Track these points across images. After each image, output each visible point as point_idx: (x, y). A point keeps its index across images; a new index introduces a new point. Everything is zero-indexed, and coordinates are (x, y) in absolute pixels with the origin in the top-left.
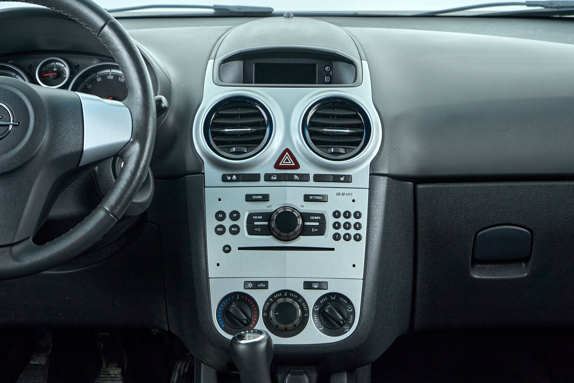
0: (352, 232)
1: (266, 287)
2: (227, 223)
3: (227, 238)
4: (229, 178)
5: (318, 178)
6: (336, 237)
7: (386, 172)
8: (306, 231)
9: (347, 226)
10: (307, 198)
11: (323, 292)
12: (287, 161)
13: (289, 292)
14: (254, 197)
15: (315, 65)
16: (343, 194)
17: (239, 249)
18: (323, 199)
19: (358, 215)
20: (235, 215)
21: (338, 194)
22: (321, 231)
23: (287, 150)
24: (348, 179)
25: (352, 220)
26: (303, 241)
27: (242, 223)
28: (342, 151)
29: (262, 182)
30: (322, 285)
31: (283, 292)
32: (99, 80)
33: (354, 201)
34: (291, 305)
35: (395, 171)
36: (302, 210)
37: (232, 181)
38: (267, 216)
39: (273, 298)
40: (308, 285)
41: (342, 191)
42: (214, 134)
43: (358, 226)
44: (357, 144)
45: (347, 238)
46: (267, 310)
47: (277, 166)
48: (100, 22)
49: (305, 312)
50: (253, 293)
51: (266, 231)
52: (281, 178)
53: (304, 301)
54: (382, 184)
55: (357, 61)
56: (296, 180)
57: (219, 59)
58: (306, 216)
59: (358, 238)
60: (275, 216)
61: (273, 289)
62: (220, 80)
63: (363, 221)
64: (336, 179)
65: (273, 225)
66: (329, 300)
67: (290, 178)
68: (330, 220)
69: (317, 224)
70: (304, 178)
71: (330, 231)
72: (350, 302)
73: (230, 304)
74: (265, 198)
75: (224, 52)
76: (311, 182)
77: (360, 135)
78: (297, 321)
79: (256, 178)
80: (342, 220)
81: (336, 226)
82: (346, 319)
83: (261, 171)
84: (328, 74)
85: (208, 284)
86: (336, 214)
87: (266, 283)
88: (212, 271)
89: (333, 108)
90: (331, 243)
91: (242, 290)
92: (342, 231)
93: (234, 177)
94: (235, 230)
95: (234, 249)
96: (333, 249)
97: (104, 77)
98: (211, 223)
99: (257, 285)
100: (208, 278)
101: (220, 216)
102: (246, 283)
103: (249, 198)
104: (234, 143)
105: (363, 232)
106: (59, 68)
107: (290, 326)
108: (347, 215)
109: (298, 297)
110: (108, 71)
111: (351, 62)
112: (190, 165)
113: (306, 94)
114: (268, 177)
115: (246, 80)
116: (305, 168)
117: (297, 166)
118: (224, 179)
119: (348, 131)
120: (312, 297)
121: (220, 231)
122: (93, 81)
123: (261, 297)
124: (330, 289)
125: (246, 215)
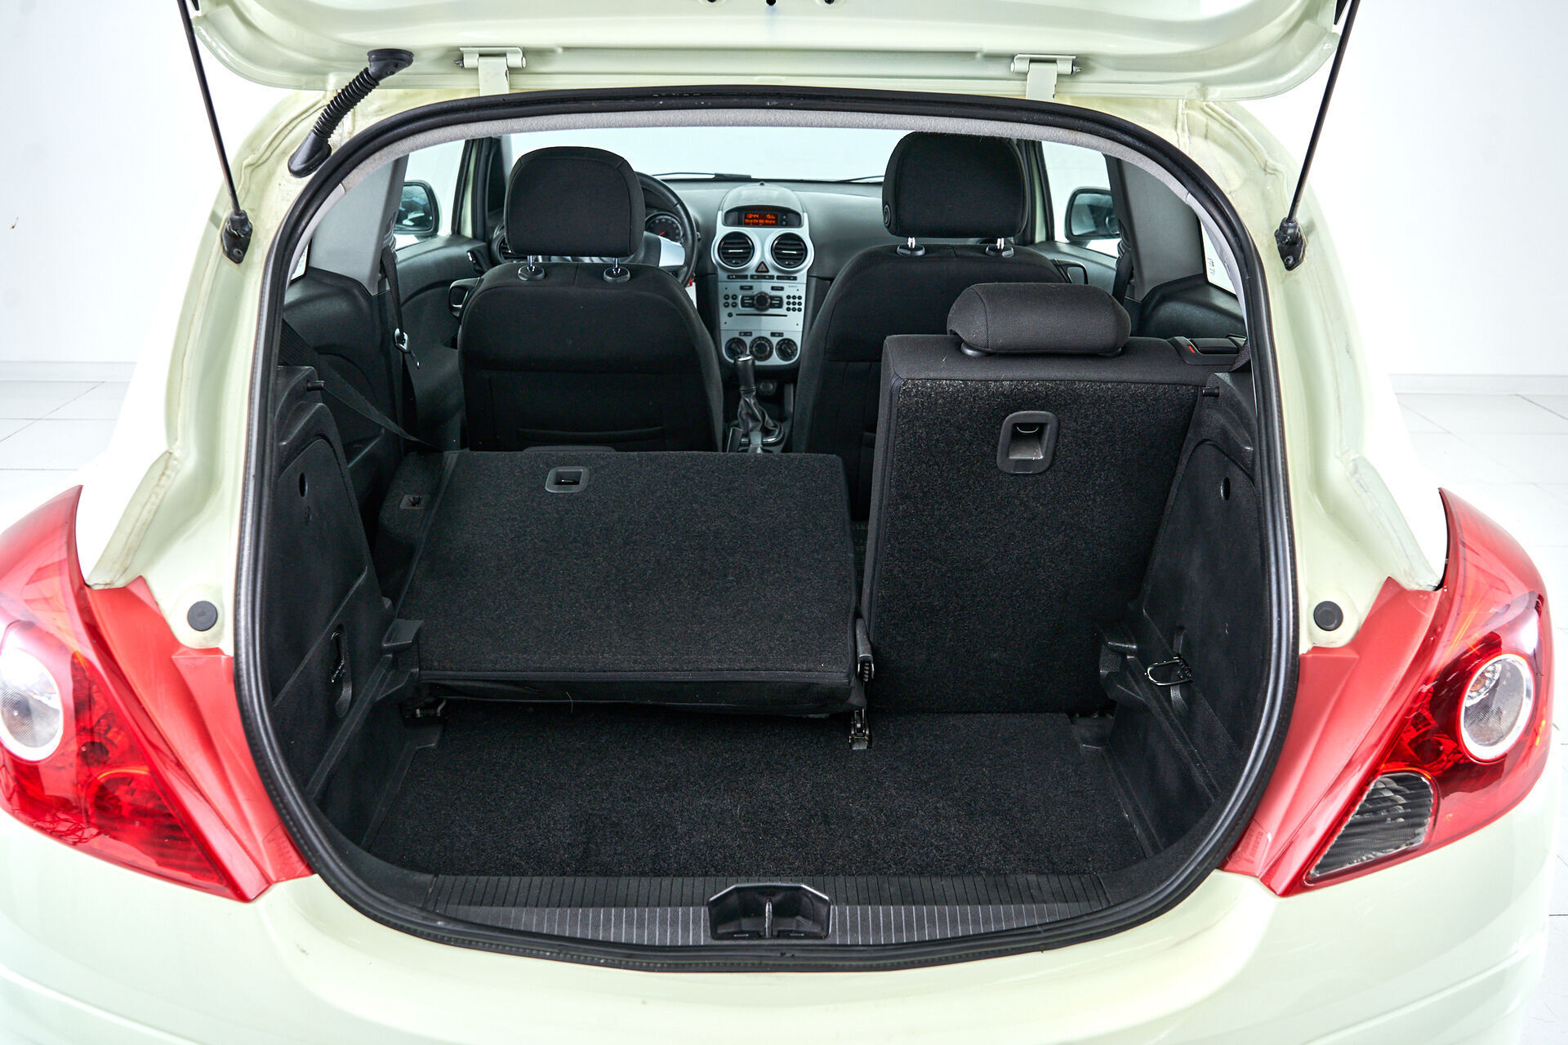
0: (797, 307)
1: (751, 335)
2: (730, 301)
3: (730, 309)
4: (731, 277)
5: (779, 278)
6: (788, 309)
7: (814, 275)
8: (772, 306)
9: (794, 303)
10: (773, 288)
11: (781, 338)
12: (762, 268)
13: (763, 338)
14: (745, 288)
15: (780, 216)
16: (793, 287)
17: (737, 315)
18: (782, 289)
19: (800, 298)
20: (735, 297)
21: (790, 287)
22: (780, 306)
23: (762, 262)
24: (795, 278)
25: (797, 301)
26: (771, 311)
27: (739, 301)
28: (792, 263)
29: (749, 279)
30: (781, 334)
31: (760, 338)
32: (657, 222)
33: (798, 290)
34: (764, 345)
35: (821, 275)
36: (771, 295)
37: (733, 278)
38: (752, 298)
39: (754, 341)
40: (773, 334)
41: (792, 285)
42: (723, 253)
43: (800, 304)
44: (800, 259)
45: (794, 310)
46: (751, 347)
47: (757, 271)
48: (676, 202)
49: (771, 349)
50: (744, 338)
51: (751, 306)
52: (759, 277)
53: (771, 342)
54: (814, 281)
55: (801, 213)
56: (767, 279)
57: (725, 211)
58: (772, 298)
59: (800, 310)
60: (756, 298)
61: (755, 335)
62: (726, 223)
63: (803, 301)
64: (789, 278)
65: (755, 302)
66: (784, 343)
67: (764, 277)
68: (785, 300)
69: (778, 302)
70: (772, 277)
71: (785, 306)
72: (795, 344)
73: (731, 345)
74: (751, 288)
75: (727, 208)
76: (775, 280)
77: (802, 254)
78: (767, 353)
79: (746, 277)
80: (791, 300)
81: (788, 303)
82: (793, 352)
83: (749, 273)
84: (784, 220)
85: (720, 333)
86: (788, 297)
87: (751, 333)
88: (723, 327)
89: (787, 240)
90: (785, 312)
91: (737, 336)
92: (791, 306)
94: (735, 305)
95: (734, 315)
96: (786, 316)
97: (660, 220)
98: (722, 301)
99: (749, 334)
100: (720, 330)
101: (726, 297)
102: (740, 333)
103: (742, 288)
104: (733, 258)
105: (803, 307)
107: (763, 355)
108: (794, 297)
109: (768, 341)
110: (662, 217)
111: (798, 214)
112: (710, 270)
113: (771, 233)
114: (752, 277)
115: (739, 224)
116: (772, 272)
117: (768, 271)
118: (729, 277)
119: (795, 252)
120: (775, 341)
121: (726, 305)
122: (654, 222)
123: (748, 340)
124: (785, 337)
125: (740, 297)
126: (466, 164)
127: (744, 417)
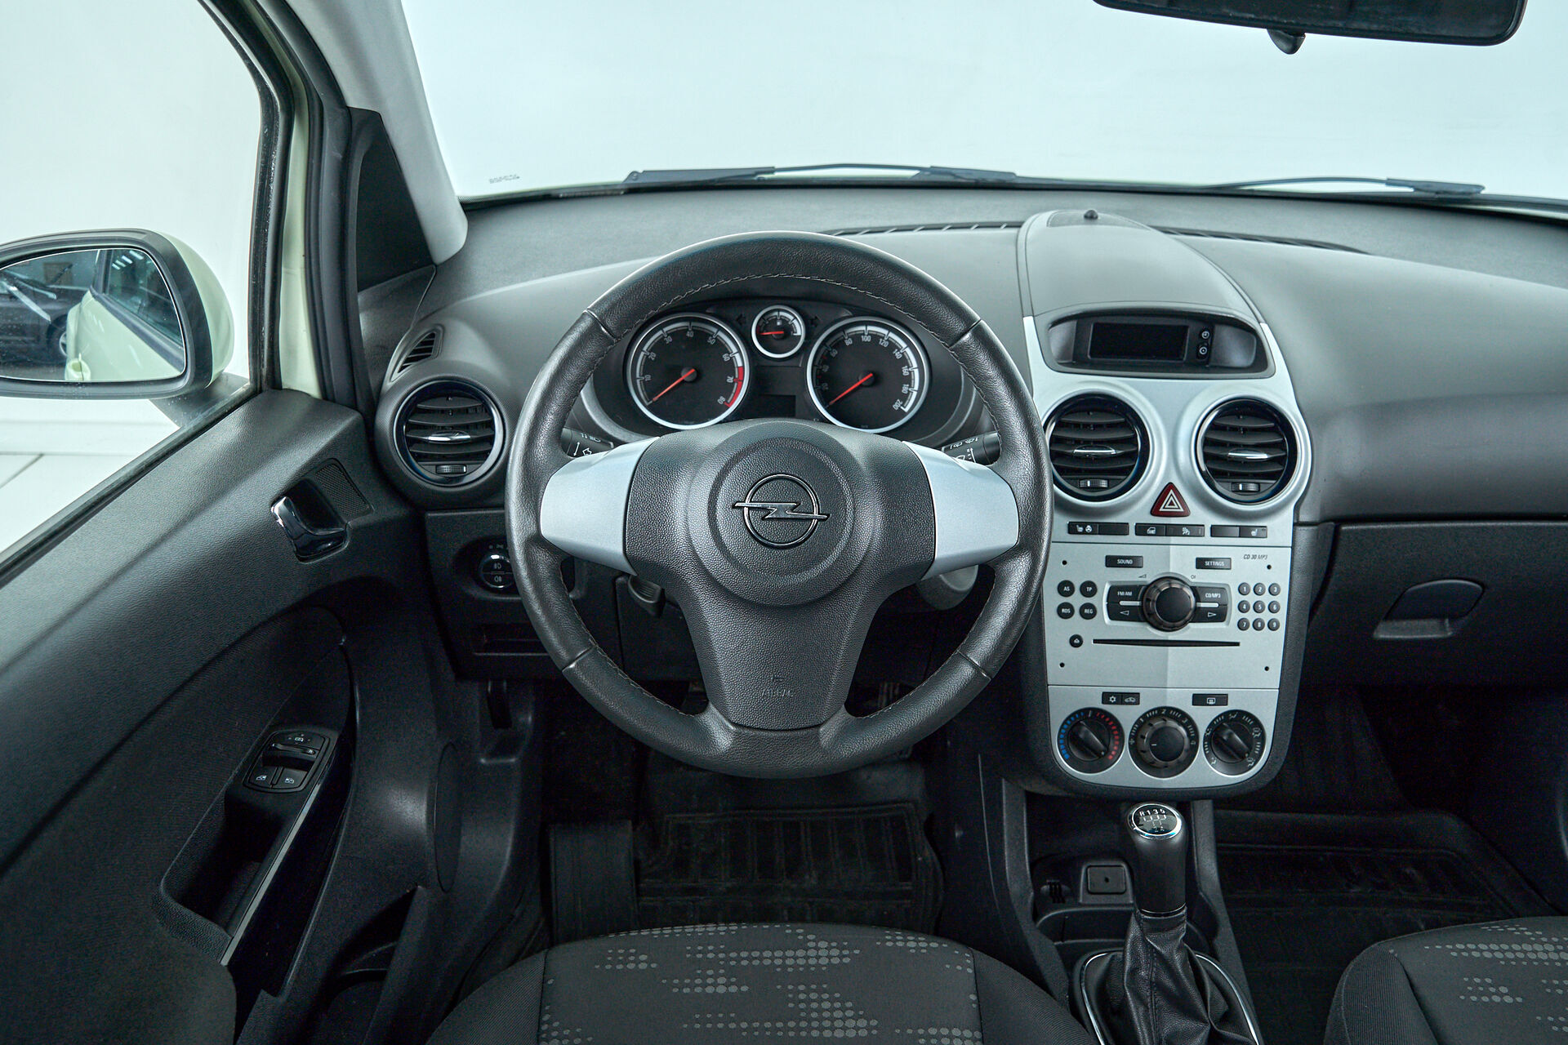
1: (1137, 703)
2: (1077, 600)
3: (1077, 625)
4: (1080, 529)
5: (1216, 531)
6: (1242, 625)
7: (1310, 516)
8: (1198, 616)
9: (1260, 607)
10: (1201, 563)
11: (1222, 709)
12: (1172, 502)
13: (1169, 709)
14: (1119, 562)
15: (1185, 328)
16: (1254, 557)
17: (1096, 641)
18: (1225, 564)
19: (1274, 589)
20: (1089, 589)
21: (1247, 557)
22: (1220, 615)
23: (1170, 486)
24: (1262, 533)
25: (1266, 599)
26: (1194, 631)
27: (1101, 601)
28: (1252, 487)
29: (1132, 536)
30: (1222, 699)
31: (1160, 709)
32: (849, 342)
33: (1269, 567)
34: (1174, 731)
36: (1193, 581)
37: (1084, 533)
38: (1136, 590)
39: (1145, 718)
40: (1199, 700)
41: (1252, 551)
43: (1274, 607)
44: (1274, 476)
45: (1259, 625)
46: (1136, 734)
47: (1155, 511)
49: (1193, 739)
50: (1115, 710)
51: (1136, 615)
52: (1161, 531)
53: (1191, 721)
54: (1307, 536)
56: (1185, 536)
57: (1044, 320)
58: (1198, 592)
59: (1274, 625)
60: (1151, 591)
61: (1146, 704)
62: (1058, 362)
63: (1282, 599)
64: (1244, 532)
65: (1148, 605)
66: (1228, 721)
67: (1175, 531)
68: (1235, 598)
69: (1216, 605)
70: (1196, 530)
71: (1234, 616)
72: (1257, 723)
73: (1079, 726)
74: (1136, 562)
76: (1207, 538)
77: (1282, 461)
79: (1121, 529)
80: (1251, 598)
81: (1243, 607)
82: (1250, 744)
83: (1130, 519)
84: (1203, 342)
85: (1045, 694)
86: (1243, 589)
87: (1137, 695)
88: (1053, 673)
89: (1239, 415)
90: (1235, 635)
91: (1098, 704)
92: (1251, 616)
93: (1089, 528)
94: (1089, 612)
95: (1088, 641)
96: (1237, 644)
97: (857, 337)
98: (1051, 600)
99: (1122, 698)
100: (1046, 685)
101: (1065, 588)
102: (1106, 692)
103: (1111, 562)
104: (1087, 473)
105: (1282, 616)
106: (784, 320)
107: (1168, 759)
108: (1259, 590)
109: (1182, 716)
110: (863, 328)
113: (1199, 391)
114: (1141, 530)
116: (1198, 516)
117: (1186, 512)
118: (1072, 529)
119: (1264, 456)
120: (1204, 717)
121: (1065, 612)
122: (839, 344)
123: (1127, 716)
124: (1231, 706)
125: (1107, 587)
126: (274, 187)
127: (1145, 991)
